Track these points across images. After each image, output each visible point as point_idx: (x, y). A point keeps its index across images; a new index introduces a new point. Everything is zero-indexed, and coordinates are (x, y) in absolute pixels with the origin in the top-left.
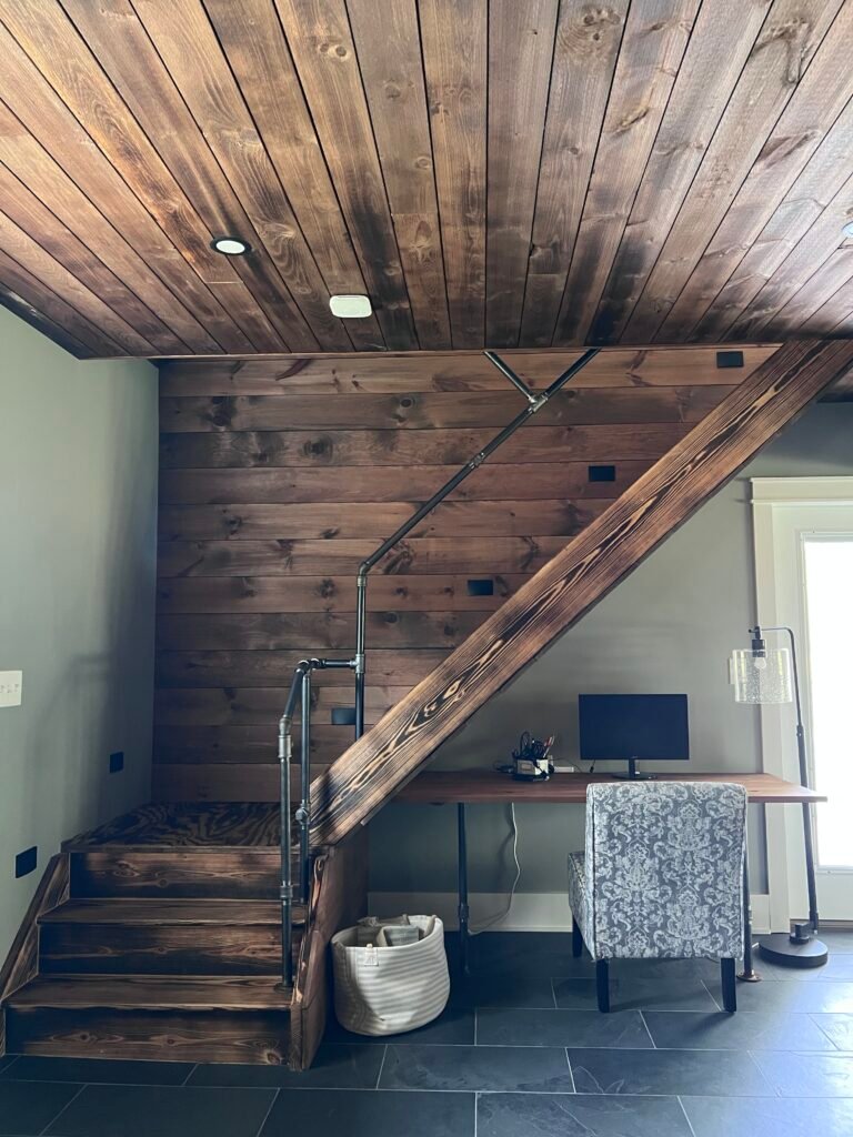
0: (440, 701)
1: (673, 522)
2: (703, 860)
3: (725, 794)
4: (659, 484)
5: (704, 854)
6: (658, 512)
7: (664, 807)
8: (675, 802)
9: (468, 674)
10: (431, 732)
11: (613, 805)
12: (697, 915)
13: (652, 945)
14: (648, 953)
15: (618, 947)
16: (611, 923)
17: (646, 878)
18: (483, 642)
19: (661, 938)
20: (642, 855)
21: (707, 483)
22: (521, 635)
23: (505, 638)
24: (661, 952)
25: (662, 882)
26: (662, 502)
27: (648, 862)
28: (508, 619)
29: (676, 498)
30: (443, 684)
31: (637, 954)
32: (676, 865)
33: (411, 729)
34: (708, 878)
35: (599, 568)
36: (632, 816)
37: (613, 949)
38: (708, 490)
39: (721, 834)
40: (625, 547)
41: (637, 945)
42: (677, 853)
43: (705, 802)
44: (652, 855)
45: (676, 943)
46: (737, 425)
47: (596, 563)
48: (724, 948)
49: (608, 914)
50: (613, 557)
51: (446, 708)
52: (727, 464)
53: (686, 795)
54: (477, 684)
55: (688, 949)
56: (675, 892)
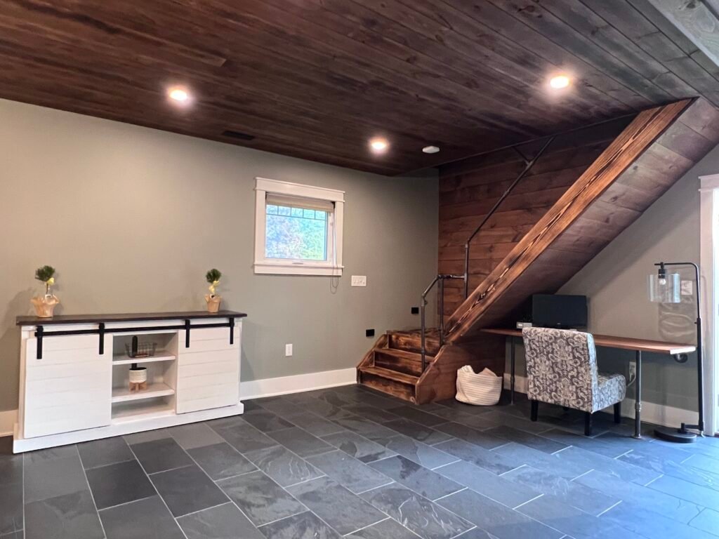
0: (487, 292)
1: (579, 212)
2: (571, 365)
3: (577, 336)
4: (573, 195)
5: (571, 362)
6: (572, 209)
7: (551, 338)
8: (555, 337)
9: (496, 282)
10: (483, 304)
11: (530, 336)
12: (570, 389)
13: (551, 398)
14: (550, 401)
15: (538, 396)
16: (535, 386)
17: (547, 369)
18: (501, 268)
19: (555, 396)
20: (544, 358)
21: (596, 192)
22: (515, 266)
23: (510, 267)
24: (555, 401)
25: (554, 372)
26: (575, 204)
27: (547, 363)
28: (511, 259)
29: (581, 200)
30: (488, 286)
31: (545, 401)
32: (559, 365)
33: (477, 302)
34: (574, 373)
35: (547, 236)
36: (538, 341)
37: (536, 396)
38: (596, 194)
39: (577, 354)
40: (558, 225)
41: (545, 396)
42: (559, 360)
43: (568, 339)
44: (549, 360)
45: (562, 400)
46: (612, 161)
47: (546, 233)
48: (583, 406)
49: (534, 381)
50: (553, 230)
51: (489, 295)
52: (606, 181)
53: (559, 335)
54: (499, 286)
55: (567, 403)
56: (560, 377)
